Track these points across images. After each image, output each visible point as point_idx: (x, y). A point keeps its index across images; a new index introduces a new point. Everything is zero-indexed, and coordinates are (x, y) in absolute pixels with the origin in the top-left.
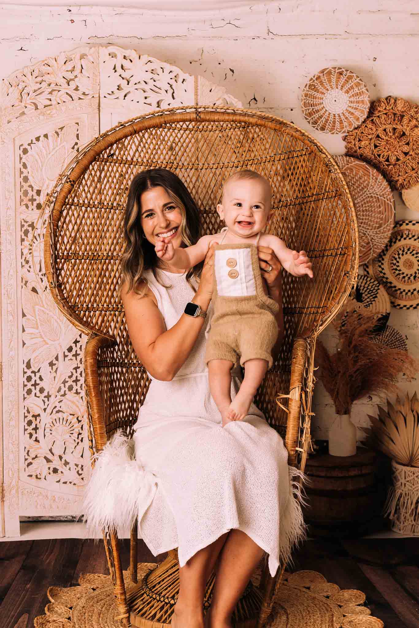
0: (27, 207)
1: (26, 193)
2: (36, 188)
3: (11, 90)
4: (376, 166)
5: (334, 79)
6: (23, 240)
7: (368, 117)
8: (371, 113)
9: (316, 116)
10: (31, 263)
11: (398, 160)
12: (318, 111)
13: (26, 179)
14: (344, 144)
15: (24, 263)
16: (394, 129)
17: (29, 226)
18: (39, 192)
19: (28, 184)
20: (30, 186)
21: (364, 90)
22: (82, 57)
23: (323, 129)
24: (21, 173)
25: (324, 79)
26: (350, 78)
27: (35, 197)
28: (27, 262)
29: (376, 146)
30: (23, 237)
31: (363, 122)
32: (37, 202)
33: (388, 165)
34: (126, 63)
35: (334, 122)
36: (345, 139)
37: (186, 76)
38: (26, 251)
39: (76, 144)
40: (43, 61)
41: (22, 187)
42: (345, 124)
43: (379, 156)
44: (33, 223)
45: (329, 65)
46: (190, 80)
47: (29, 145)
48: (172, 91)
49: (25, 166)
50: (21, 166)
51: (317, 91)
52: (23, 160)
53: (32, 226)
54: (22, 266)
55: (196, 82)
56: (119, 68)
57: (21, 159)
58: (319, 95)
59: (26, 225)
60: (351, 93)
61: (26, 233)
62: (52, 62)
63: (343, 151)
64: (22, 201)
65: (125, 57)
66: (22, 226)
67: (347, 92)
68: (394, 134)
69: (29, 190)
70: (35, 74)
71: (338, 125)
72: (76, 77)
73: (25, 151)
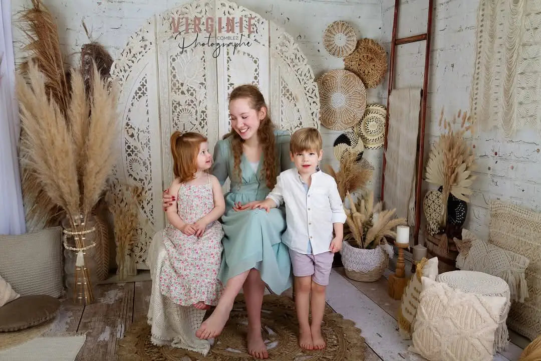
0: (176, 93)
1: (174, 85)
2: (181, 82)
3: (164, 22)
4: (358, 75)
5: (340, 27)
6: (173, 112)
7: (356, 49)
8: (357, 47)
9: (331, 47)
10: (178, 125)
11: (369, 72)
12: (331, 45)
13: (174, 76)
14: (344, 63)
15: (174, 125)
16: (368, 56)
17: (177, 104)
18: (182, 85)
19: (176, 80)
20: (177, 81)
21: (354, 34)
22: (206, 4)
23: (334, 54)
24: (172, 72)
25: (335, 27)
26: (348, 27)
27: (180, 87)
28: (176, 124)
29: (359, 65)
30: (174, 110)
31: (354, 52)
32: (182, 90)
33: (364, 75)
34: (231, 11)
35: (339, 51)
36: (344, 60)
37: (264, 20)
38: (175, 118)
39: (203, 57)
40: (183, 5)
41: (172, 81)
42: (345, 52)
43: (360, 70)
44: (179, 102)
45: (338, 19)
46: (266, 22)
47: (176, 56)
48: (256, 28)
49: (174, 68)
50: (171, 68)
51: (331, 33)
52: (173, 65)
53: (179, 104)
54: (174, 127)
55: (269, 24)
56: (227, 13)
57: (171, 64)
58: (332, 36)
59: (175, 103)
60: (348, 35)
61: (175, 107)
62: (189, 6)
63: (344, 67)
64: (172, 89)
65: (230, 7)
66: (173, 104)
67: (346, 35)
68: (367, 59)
69: (177, 83)
70: (179, 13)
71: (341, 52)
72: (203, 16)
73: (174, 60)
